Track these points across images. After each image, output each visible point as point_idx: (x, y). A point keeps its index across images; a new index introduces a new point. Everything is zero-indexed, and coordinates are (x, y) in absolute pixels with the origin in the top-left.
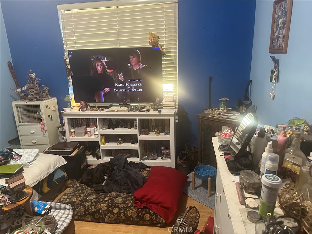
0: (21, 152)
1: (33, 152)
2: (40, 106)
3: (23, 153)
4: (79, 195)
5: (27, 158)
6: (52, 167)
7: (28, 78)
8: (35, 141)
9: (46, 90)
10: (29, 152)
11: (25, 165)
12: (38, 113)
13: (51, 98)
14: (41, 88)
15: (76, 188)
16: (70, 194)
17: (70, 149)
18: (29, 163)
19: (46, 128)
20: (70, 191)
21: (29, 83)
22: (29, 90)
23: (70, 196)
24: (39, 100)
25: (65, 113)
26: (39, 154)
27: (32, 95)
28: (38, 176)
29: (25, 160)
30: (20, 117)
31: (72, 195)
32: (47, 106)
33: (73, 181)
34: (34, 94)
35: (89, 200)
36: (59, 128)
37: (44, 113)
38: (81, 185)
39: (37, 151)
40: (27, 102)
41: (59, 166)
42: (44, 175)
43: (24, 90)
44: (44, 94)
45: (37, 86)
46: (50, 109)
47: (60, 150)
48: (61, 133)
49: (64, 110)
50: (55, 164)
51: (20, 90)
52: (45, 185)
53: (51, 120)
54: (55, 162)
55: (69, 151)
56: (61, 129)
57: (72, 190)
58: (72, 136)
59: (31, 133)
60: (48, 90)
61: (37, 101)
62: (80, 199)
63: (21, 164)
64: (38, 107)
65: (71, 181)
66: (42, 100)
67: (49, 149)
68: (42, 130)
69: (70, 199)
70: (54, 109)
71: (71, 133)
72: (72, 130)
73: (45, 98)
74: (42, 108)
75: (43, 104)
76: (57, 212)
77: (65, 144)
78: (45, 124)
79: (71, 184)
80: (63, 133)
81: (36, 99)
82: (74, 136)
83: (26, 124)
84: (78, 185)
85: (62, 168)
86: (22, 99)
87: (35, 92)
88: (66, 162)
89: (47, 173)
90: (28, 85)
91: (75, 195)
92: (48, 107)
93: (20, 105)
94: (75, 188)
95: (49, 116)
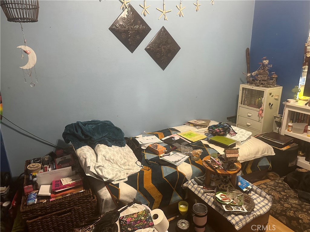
0: (237, 130)
1: (246, 133)
2: (264, 93)
3: (238, 131)
4: (279, 192)
5: (241, 137)
6: (260, 153)
7: (261, 64)
8: (250, 124)
9: (274, 77)
10: (243, 132)
11: (238, 142)
12: (260, 99)
13: (277, 87)
14: (271, 75)
15: (278, 183)
16: (270, 185)
17: (282, 143)
18: (242, 142)
19: (263, 115)
20: (271, 183)
21: (260, 69)
22: (258, 76)
23: (270, 188)
24: (265, 87)
25: (288, 104)
26: (251, 137)
27: (260, 81)
28: (246, 156)
29: (238, 137)
30: (243, 99)
31: (272, 188)
32: (270, 94)
33: (275, 175)
34: (262, 80)
35: (289, 202)
36: (276, 118)
37: (266, 100)
38: (284, 183)
39: (250, 133)
40: (254, 87)
41: (266, 155)
42: (251, 158)
43: (253, 75)
44: (271, 81)
45: (266, 73)
46: (273, 97)
47: (272, 140)
48: (276, 124)
49: (288, 101)
50: (264, 151)
51: (250, 74)
52: (249, 166)
53: (271, 108)
54: (264, 150)
55: (281, 144)
56: (277, 119)
57: (273, 183)
58: (288, 130)
59: (248, 116)
60: (276, 78)
61: (262, 87)
62: (280, 197)
63: (235, 140)
64: (261, 94)
65: (273, 174)
66: (267, 87)
67: (261, 135)
68: (258, 116)
69: (269, 190)
70: (276, 98)
71: (288, 126)
72: (290, 124)
73: (271, 86)
74: (266, 95)
75: (267, 91)
76: (256, 196)
77: (277, 136)
78: (264, 111)
79: (273, 176)
80: (279, 124)
81: (262, 86)
82: (290, 130)
83: (246, 106)
84: (280, 181)
85: (269, 158)
86: (249, 83)
87: (263, 78)
88: (275, 154)
89: (254, 157)
90: (258, 71)
91: (275, 190)
92: (272, 95)
93: (246, 88)
94: (276, 182)
95: (270, 104)
